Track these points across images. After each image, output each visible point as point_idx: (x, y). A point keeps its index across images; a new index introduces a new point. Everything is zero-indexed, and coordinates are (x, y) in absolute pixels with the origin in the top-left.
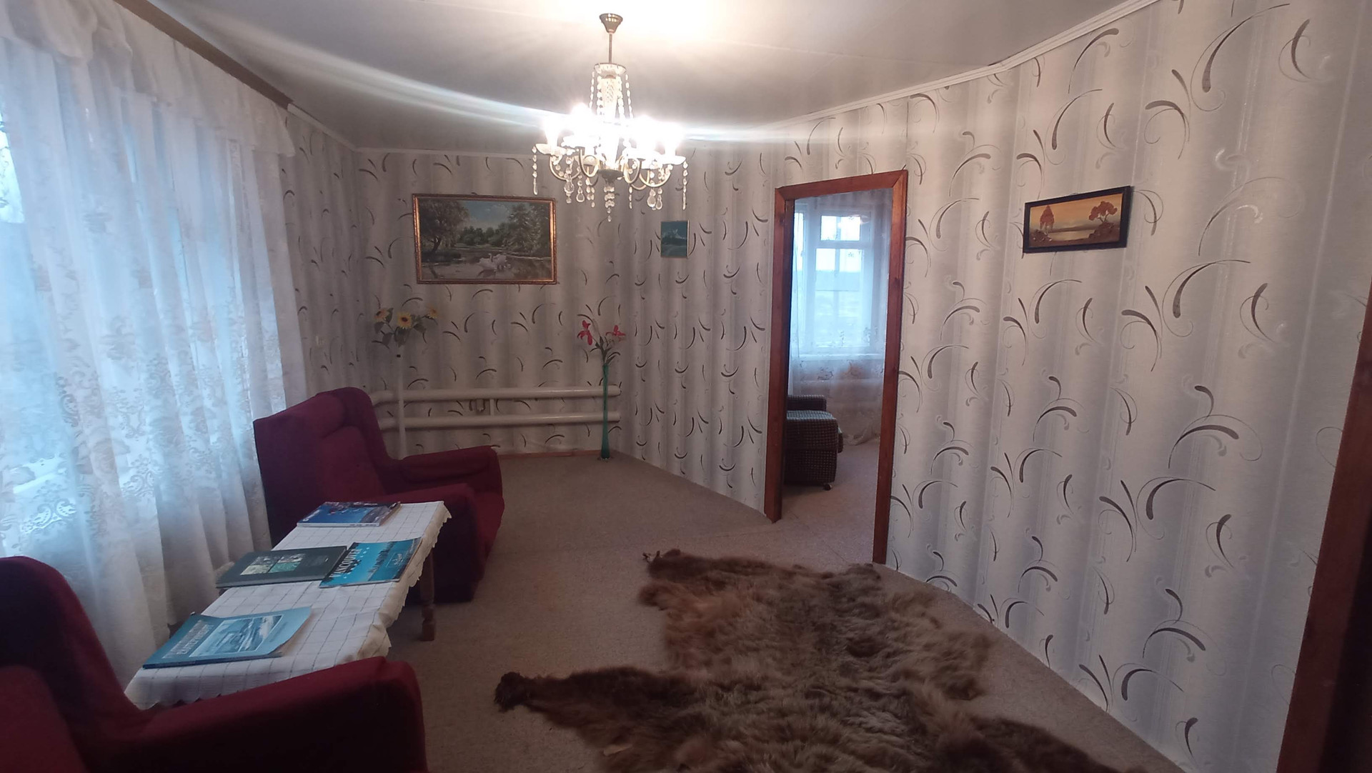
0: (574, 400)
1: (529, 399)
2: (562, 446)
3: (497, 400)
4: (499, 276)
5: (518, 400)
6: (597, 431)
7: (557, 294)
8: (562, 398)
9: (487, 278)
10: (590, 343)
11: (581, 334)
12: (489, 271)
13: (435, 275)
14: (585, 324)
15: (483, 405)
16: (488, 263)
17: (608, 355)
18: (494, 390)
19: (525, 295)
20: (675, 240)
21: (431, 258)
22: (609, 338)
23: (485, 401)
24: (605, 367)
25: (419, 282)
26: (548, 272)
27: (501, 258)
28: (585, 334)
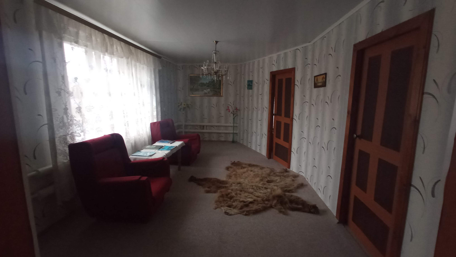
0: (226, 127)
1: (215, 126)
2: (223, 139)
3: (207, 126)
4: (208, 95)
5: (212, 126)
6: (231, 136)
7: (222, 99)
8: (223, 126)
9: (206, 95)
10: (229, 112)
11: (227, 109)
12: (206, 93)
13: (193, 94)
14: (228, 107)
15: (203, 127)
16: (205, 91)
17: (235, 115)
18: (206, 123)
19: (214, 99)
20: (250, 85)
21: (192, 90)
22: (235, 111)
23: (203, 126)
24: (234, 118)
25: (189, 96)
26: (221, 93)
27: (209, 90)
28: (228, 109)
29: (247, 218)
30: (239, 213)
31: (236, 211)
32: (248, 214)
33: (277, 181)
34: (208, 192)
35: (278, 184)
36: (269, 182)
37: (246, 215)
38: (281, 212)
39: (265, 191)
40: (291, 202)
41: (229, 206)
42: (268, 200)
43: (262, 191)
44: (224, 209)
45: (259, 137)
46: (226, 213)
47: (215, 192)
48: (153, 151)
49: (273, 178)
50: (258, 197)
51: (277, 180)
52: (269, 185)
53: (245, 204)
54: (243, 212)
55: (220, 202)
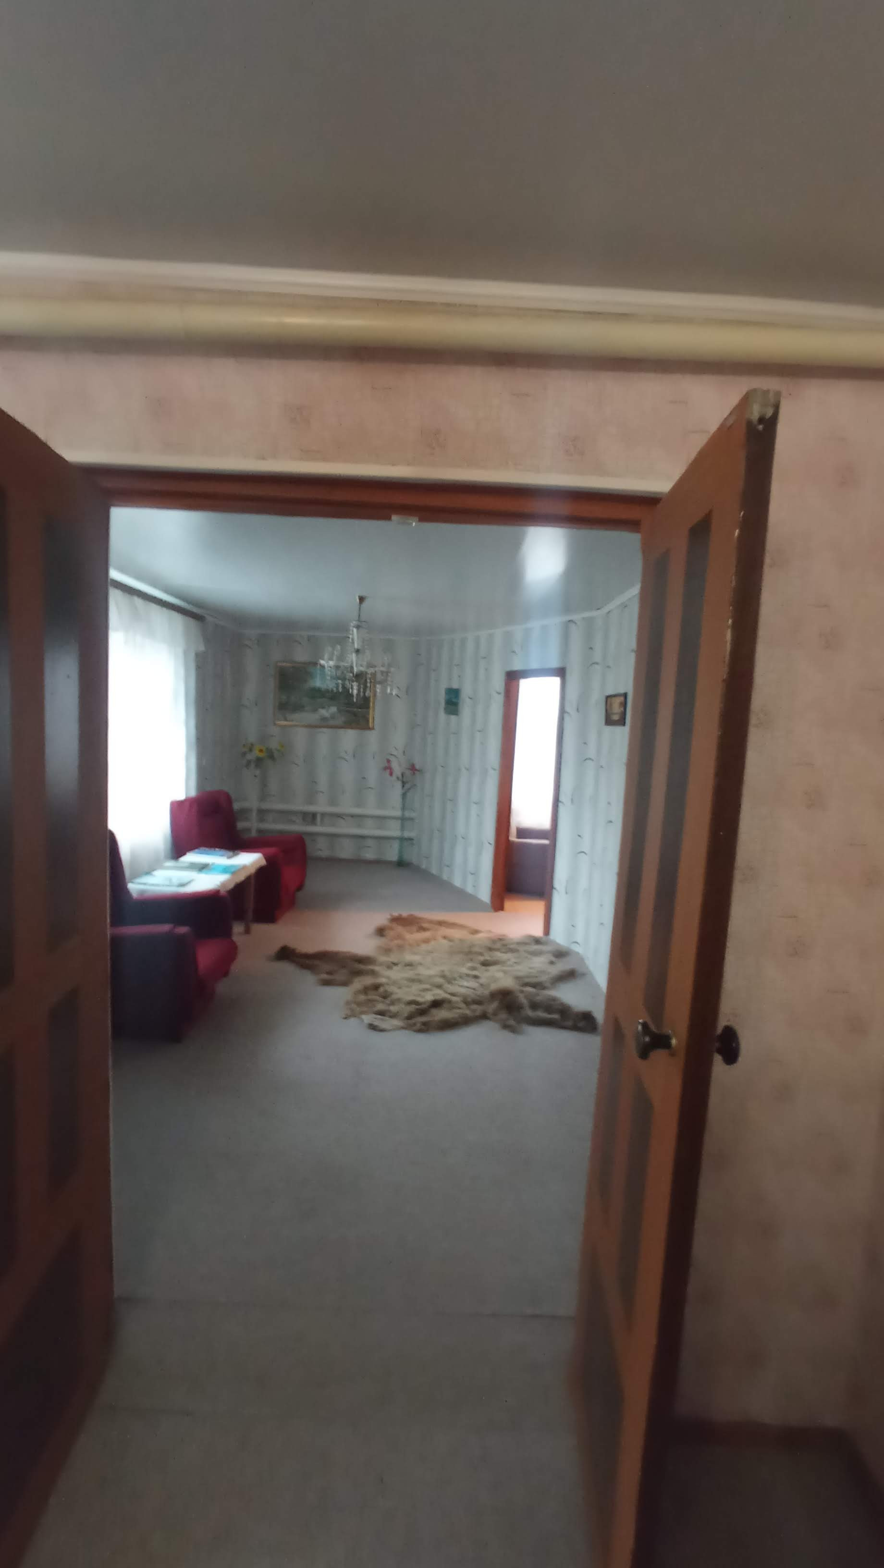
0: (381, 819)
1: (347, 815)
2: (369, 855)
3: (323, 815)
4: (331, 723)
5: (339, 816)
6: (396, 845)
7: (372, 737)
8: (371, 816)
9: (324, 723)
10: (391, 774)
11: (385, 769)
12: (324, 719)
13: (286, 720)
14: (389, 761)
15: (311, 818)
16: (324, 712)
17: (407, 786)
18: (321, 806)
19: (349, 737)
20: (453, 701)
21: (285, 707)
22: (408, 773)
23: (314, 815)
24: (404, 795)
25: (275, 724)
26: (368, 721)
27: (334, 709)
28: (388, 769)
29: (421, 1037)
30: (403, 1028)
31: (396, 1022)
32: (425, 1028)
33: (509, 963)
34: (327, 983)
35: (510, 968)
36: (485, 964)
37: (420, 1031)
38: (505, 1027)
39: (473, 984)
40: (534, 1006)
41: (381, 1013)
42: (478, 1002)
43: (465, 984)
44: (367, 1018)
45: (472, 851)
46: (373, 1027)
47: (345, 984)
48: (186, 875)
49: (498, 955)
50: (453, 994)
51: (509, 960)
52: (486, 970)
53: (417, 1007)
54: (415, 1024)
55: (359, 1004)
